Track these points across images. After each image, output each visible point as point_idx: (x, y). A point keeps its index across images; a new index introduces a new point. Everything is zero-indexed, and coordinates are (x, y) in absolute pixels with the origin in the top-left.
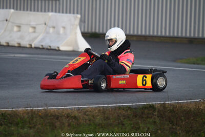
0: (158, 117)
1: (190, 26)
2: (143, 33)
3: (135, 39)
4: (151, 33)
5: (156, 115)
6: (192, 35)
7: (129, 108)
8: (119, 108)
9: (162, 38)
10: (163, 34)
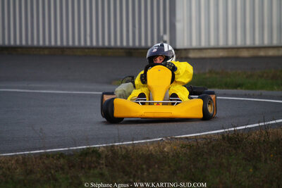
0: (106, 166)
1: (128, 31)
2: (59, 43)
3: (46, 52)
4: (71, 43)
5: (103, 164)
6: (131, 44)
7: (61, 155)
8: (47, 155)
9: (87, 50)
10: (88, 44)
